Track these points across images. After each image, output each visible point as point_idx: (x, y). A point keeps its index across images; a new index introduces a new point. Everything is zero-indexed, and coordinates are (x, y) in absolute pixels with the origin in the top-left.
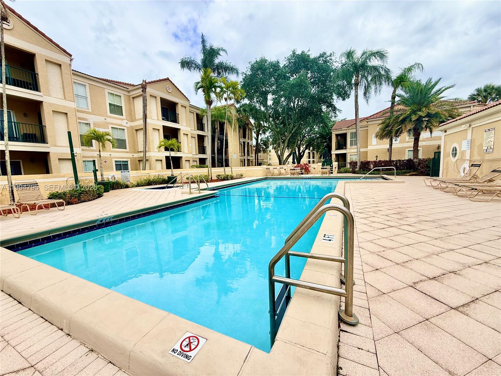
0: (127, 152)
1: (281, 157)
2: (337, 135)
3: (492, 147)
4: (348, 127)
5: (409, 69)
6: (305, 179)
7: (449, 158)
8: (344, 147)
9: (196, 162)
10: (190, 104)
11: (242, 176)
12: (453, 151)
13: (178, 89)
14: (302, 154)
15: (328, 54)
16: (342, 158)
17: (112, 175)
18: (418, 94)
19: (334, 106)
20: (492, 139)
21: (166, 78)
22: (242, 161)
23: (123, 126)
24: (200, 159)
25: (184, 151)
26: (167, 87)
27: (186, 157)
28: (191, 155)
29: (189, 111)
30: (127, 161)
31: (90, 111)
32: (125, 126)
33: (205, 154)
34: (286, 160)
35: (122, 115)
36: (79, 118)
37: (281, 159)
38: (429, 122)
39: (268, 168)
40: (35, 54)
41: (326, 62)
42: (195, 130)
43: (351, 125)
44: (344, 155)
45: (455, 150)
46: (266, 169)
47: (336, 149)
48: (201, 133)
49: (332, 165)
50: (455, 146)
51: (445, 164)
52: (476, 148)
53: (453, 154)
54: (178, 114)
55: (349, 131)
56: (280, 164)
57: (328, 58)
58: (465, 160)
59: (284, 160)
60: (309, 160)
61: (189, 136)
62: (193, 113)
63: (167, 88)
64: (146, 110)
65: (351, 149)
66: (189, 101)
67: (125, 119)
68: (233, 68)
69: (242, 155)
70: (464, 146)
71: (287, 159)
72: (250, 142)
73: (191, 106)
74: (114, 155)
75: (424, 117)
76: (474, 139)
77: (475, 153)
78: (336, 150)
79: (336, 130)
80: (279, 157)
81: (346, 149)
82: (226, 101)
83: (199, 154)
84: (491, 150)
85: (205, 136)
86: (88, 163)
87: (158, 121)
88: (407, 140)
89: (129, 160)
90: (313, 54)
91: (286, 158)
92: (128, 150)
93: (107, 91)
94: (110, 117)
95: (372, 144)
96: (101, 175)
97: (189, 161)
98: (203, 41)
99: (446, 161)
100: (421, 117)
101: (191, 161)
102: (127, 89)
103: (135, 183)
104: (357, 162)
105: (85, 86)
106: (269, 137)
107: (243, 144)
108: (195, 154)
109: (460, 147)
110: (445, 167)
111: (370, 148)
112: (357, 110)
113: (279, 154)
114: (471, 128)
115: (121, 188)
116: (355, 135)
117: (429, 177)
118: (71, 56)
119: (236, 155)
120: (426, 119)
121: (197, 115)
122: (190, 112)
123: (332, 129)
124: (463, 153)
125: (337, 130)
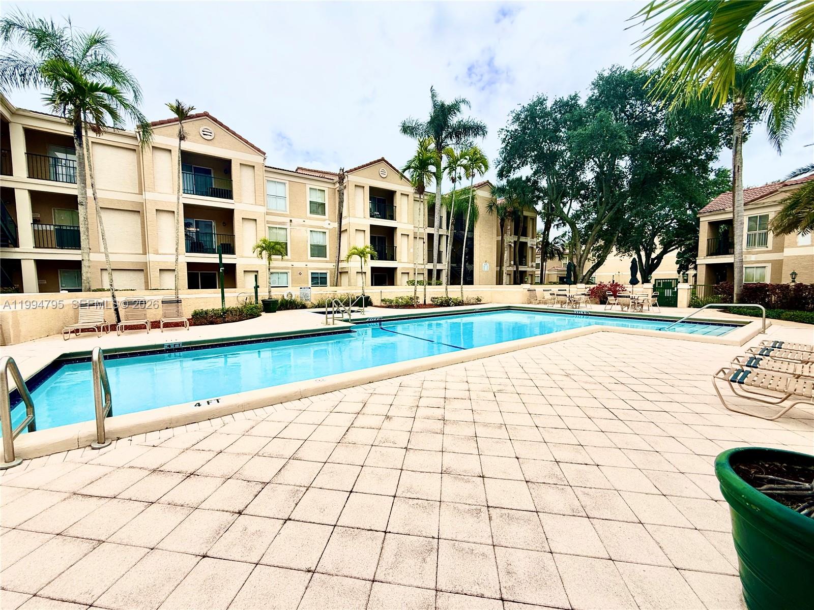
0: (327, 262)
1: (577, 268)
2: (714, 225)
4: (745, 205)
6: (576, 314)
8: (729, 251)
9: (422, 276)
11: (480, 301)
17: (288, 292)
21: (380, 158)
22: (510, 275)
23: (324, 228)
24: (429, 270)
25: (400, 260)
27: (403, 268)
28: (412, 265)
29: (412, 200)
30: (326, 273)
31: (288, 213)
32: (327, 229)
34: (588, 275)
35: (324, 214)
36: (268, 222)
39: (531, 289)
40: (231, 160)
43: (752, 201)
44: (729, 267)
46: (528, 290)
47: (710, 253)
49: (677, 289)
54: (396, 207)
55: (747, 213)
59: (584, 274)
61: (411, 237)
63: (380, 173)
64: (341, 207)
65: (749, 253)
67: (327, 220)
69: (510, 263)
71: (589, 273)
72: (531, 241)
74: (310, 265)
78: (708, 257)
79: (710, 214)
81: (733, 253)
82: (453, 182)
83: (428, 262)
85: (442, 235)
86: (281, 275)
87: (364, 219)
89: (329, 271)
91: (589, 270)
92: (328, 259)
93: (308, 187)
94: (310, 219)
95: (796, 243)
96: (269, 292)
97: (408, 273)
98: (433, 96)
101: (411, 274)
102: (331, 181)
103: (316, 303)
105: (285, 183)
107: (513, 245)
108: (421, 263)
111: (788, 252)
112: (736, 169)
115: (296, 309)
116: (761, 222)
118: (264, 154)
119: (488, 265)
123: (701, 211)
125: (712, 213)
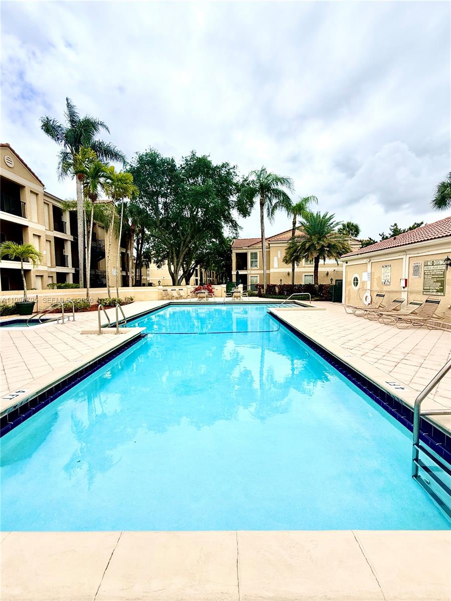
1: (175, 275)
2: (237, 254)
3: (389, 281)
4: (248, 247)
5: (306, 200)
6: (218, 304)
7: (350, 286)
8: (245, 268)
9: (51, 279)
10: (45, 190)
11: (132, 300)
12: (354, 280)
13: (26, 166)
14: (191, 272)
15: (231, 166)
16: (243, 279)
18: (318, 224)
19: (236, 222)
20: (389, 274)
21: (4, 143)
24: (58, 273)
26: (5, 158)
28: (45, 268)
29: (43, 201)
33: (65, 267)
37: (175, 278)
38: (330, 252)
39: (165, 289)
41: (228, 173)
42: (50, 230)
43: (252, 245)
44: (245, 276)
45: (356, 279)
46: (163, 291)
47: (237, 269)
48: (59, 235)
50: (356, 276)
51: (347, 291)
52: (375, 280)
53: (354, 283)
54: (25, 203)
55: (250, 250)
56: (174, 285)
57: (231, 171)
58: (366, 290)
59: (178, 279)
60: (197, 278)
61: (43, 239)
62: (48, 204)
63: (6, 161)
65: (251, 270)
66: (44, 186)
68: (118, 155)
70: (364, 277)
73: (46, 195)
75: (325, 247)
76: (373, 272)
77: (375, 284)
80: (172, 275)
81: (246, 269)
83: (56, 265)
84: (388, 283)
85: (67, 240)
88: (303, 265)
90: (215, 162)
95: (274, 266)
97: (42, 276)
99: (347, 289)
100: (323, 246)
101: (45, 277)
104: (263, 285)
106: (151, 248)
108: (50, 266)
109: (361, 278)
110: (347, 294)
111: (272, 270)
113: (173, 271)
114: (370, 262)
116: (254, 255)
117: (332, 302)
119: (115, 270)
120: (328, 249)
121: (55, 208)
122: (44, 203)
123: (233, 247)
124: (363, 283)
125: (237, 249)
